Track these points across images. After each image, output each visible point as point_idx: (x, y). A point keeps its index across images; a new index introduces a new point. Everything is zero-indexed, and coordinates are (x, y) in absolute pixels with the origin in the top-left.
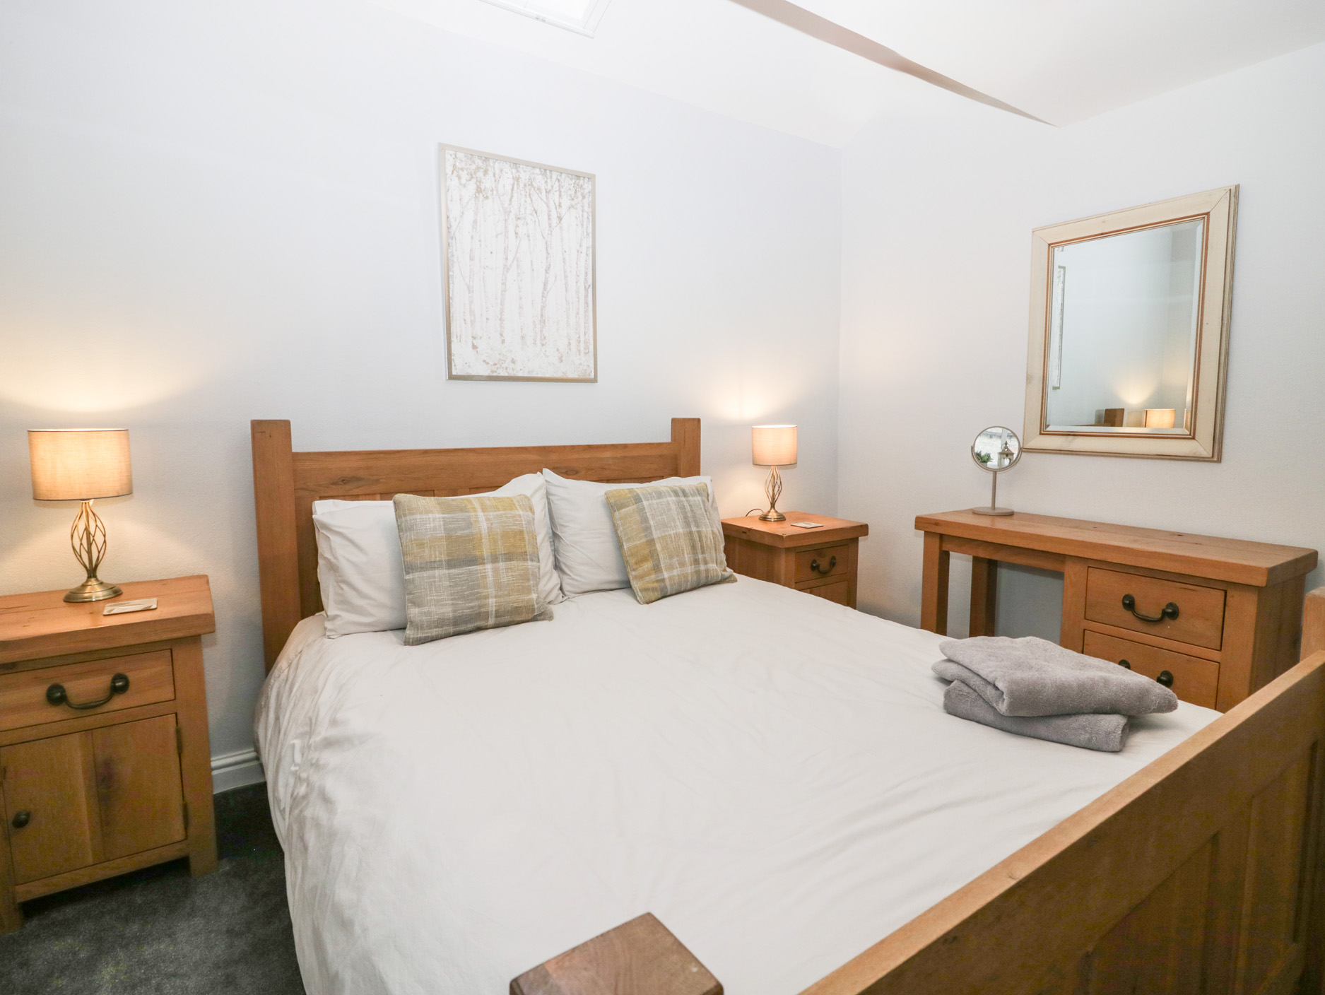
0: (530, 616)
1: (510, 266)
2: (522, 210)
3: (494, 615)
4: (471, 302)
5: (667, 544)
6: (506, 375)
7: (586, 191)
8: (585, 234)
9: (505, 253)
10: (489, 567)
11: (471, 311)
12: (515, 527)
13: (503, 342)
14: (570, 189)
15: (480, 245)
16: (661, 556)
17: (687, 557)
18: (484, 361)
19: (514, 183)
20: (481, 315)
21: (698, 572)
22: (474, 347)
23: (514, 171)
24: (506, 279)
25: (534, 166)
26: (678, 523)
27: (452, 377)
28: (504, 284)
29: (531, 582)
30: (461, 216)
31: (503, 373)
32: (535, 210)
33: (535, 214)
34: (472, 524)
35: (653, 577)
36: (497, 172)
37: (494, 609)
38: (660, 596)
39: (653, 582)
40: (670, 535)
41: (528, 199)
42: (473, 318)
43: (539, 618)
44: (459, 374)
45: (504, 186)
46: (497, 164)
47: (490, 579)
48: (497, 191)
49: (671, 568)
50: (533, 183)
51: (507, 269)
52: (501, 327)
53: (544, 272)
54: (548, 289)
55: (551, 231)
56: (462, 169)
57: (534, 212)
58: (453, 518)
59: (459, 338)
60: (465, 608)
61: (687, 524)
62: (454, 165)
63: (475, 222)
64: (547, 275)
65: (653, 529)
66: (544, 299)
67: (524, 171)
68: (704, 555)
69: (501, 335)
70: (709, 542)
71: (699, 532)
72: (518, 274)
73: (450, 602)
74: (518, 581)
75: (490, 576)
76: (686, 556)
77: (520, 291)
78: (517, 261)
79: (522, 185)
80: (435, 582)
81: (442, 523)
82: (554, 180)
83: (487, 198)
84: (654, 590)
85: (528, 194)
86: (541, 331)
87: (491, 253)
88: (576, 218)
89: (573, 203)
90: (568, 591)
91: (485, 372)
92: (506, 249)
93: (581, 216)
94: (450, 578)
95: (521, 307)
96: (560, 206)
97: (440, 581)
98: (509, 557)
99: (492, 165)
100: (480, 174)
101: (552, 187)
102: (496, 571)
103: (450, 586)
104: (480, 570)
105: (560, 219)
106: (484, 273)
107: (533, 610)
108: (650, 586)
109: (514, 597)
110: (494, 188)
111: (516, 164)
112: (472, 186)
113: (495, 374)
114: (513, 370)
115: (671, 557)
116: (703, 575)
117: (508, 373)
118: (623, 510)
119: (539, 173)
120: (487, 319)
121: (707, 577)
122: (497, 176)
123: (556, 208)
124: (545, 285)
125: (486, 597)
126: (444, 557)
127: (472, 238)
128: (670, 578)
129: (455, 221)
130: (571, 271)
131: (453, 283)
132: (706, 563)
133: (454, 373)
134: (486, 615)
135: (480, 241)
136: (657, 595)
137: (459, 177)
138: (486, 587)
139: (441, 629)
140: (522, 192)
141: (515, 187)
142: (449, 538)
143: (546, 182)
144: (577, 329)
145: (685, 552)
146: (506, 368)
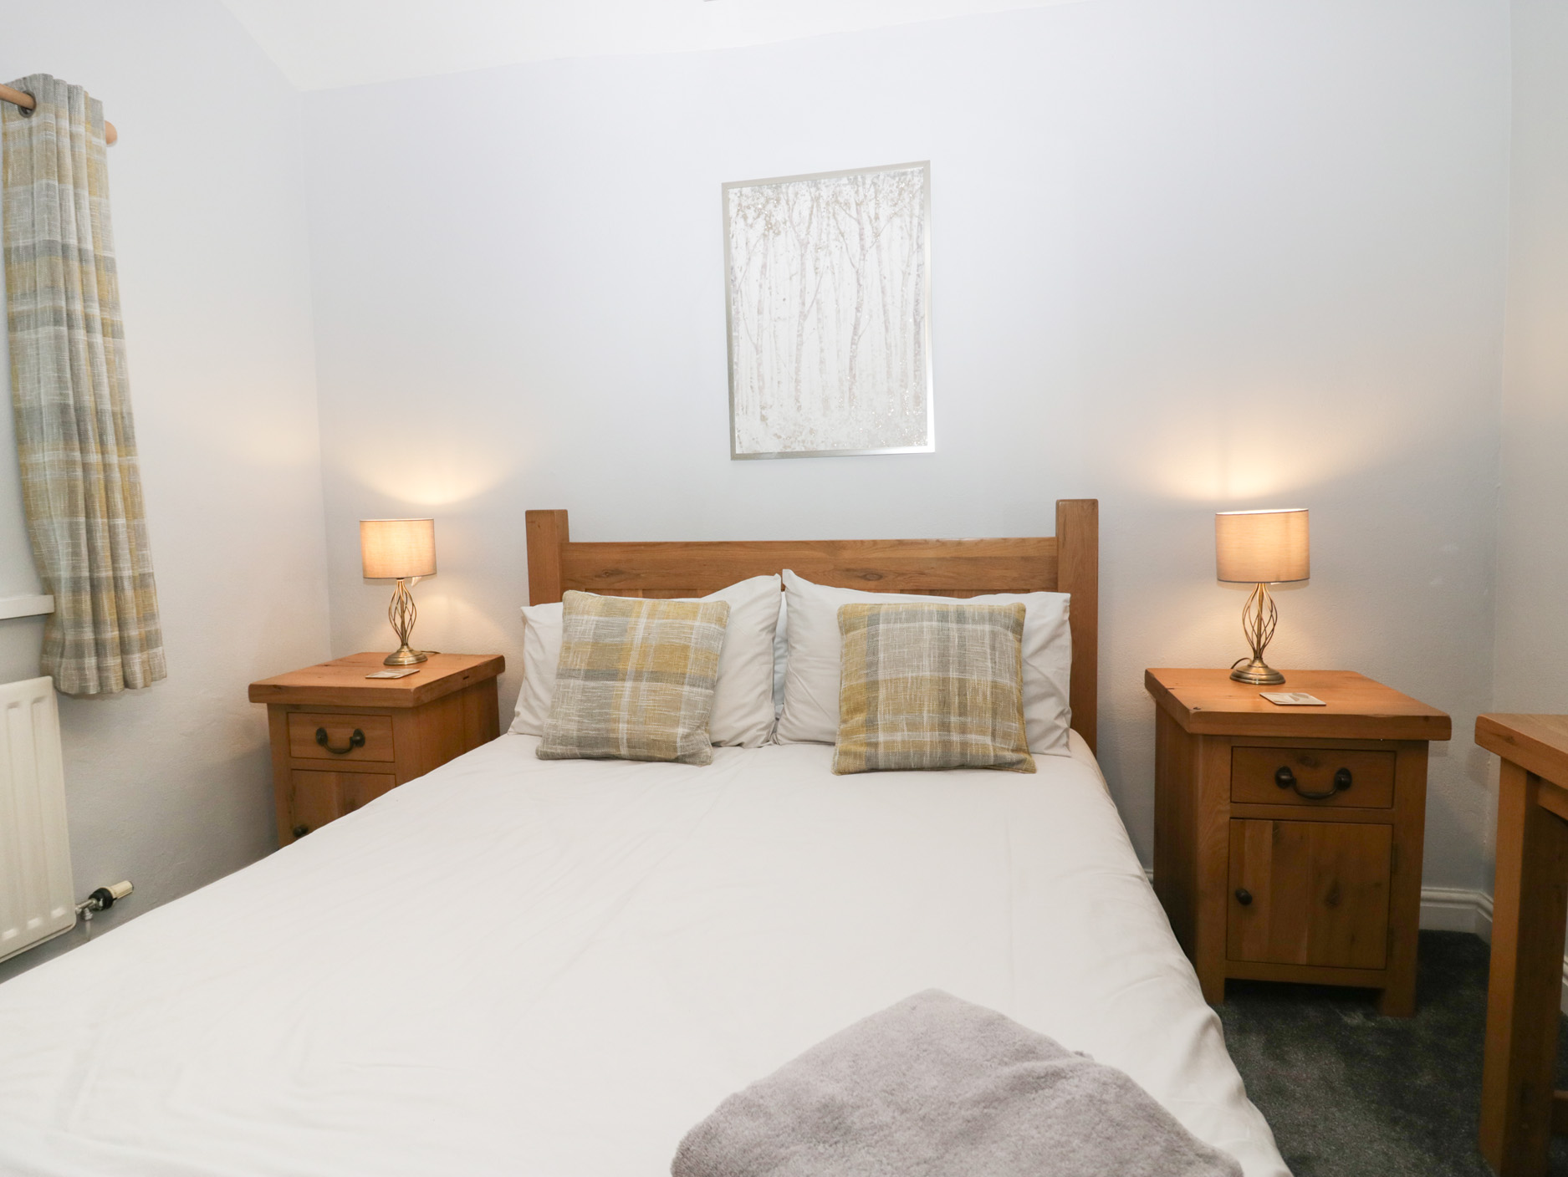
0: (673, 757)
1: (808, 311)
2: (824, 237)
3: (625, 744)
4: (759, 365)
5: (896, 692)
6: (803, 449)
7: (917, 187)
8: (915, 246)
9: (801, 296)
10: (629, 684)
11: (759, 376)
12: (677, 641)
13: (799, 408)
14: (891, 192)
15: (771, 294)
16: (881, 708)
17: (927, 716)
18: (776, 435)
19: (812, 207)
20: (772, 378)
21: (946, 744)
22: (763, 418)
23: (813, 190)
24: (803, 328)
25: (837, 175)
26: (926, 662)
27: (735, 457)
28: (800, 336)
29: (683, 713)
30: (748, 264)
31: (799, 448)
32: (841, 233)
33: (841, 239)
34: (626, 631)
35: (862, 736)
36: (791, 196)
37: (625, 738)
38: (864, 767)
39: (862, 745)
40: (906, 678)
41: (832, 222)
42: (761, 384)
43: (687, 760)
44: (745, 452)
45: (800, 214)
46: (791, 188)
47: (626, 700)
48: (791, 222)
49: (893, 728)
50: (839, 198)
51: (803, 316)
52: (797, 390)
53: (855, 310)
54: (860, 332)
55: (864, 255)
56: (749, 208)
57: (840, 236)
58: (608, 622)
59: (745, 410)
60: (592, 729)
61: (943, 664)
62: (740, 205)
63: (764, 266)
64: (859, 314)
65: (881, 665)
66: (854, 347)
67: (827, 186)
68: (962, 719)
69: (797, 400)
70: (980, 699)
71: (962, 683)
72: (819, 319)
73: (577, 718)
74: (661, 708)
75: (626, 696)
76: (925, 714)
77: (821, 342)
78: (818, 303)
79: (823, 205)
80: (568, 692)
81: (594, 626)
82: (867, 186)
83: (778, 234)
84: (856, 755)
85: (831, 215)
86: (850, 389)
87: (784, 300)
88: (901, 227)
89: (897, 209)
90: (781, 735)
91: (774, 446)
92: (802, 292)
93: (908, 224)
94: (584, 690)
95: (822, 362)
96: (877, 218)
97: (573, 693)
98: (656, 676)
99: (784, 190)
100: (770, 206)
101: (865, 196)
102: (635, 691)
103: (581, 701)
104: (618, 687)
105: (877, 235)
106: (775, 327)
107: (675, 749)
108: (853, 748)
109: (652, 727)
110: (787, 219)
111: (814, 180)
112: (761, 224)
113: (788, 450)
114: (812, 443)
115: (897, 712)
116: (957, 750)
117: (805, 447)
118: (852, 633)
119: (847, 182)
120: (779, 382)
121: (963, 754)
122: (791, 203)
123: (871, 221)
124: (855, 328)
125: (617, 721)
126: (584, 666)
127: (761, 286)
128: (886, 743)
129: (741, 270)
130: (893, 303)
131: (738, 346)
132: (963, 730)
133: (738, 451)
134: (616, 743)
135: (770, 288)
136: (863, 765)
137: (745, 218)
138: (618, 708)
139: (564, 748)
140: (824, 214)
141: (815, 210)
142: (595, 644)
143: (857, 192)
144: (902, 381)
145: (926, 709)
146: (803, 442)
